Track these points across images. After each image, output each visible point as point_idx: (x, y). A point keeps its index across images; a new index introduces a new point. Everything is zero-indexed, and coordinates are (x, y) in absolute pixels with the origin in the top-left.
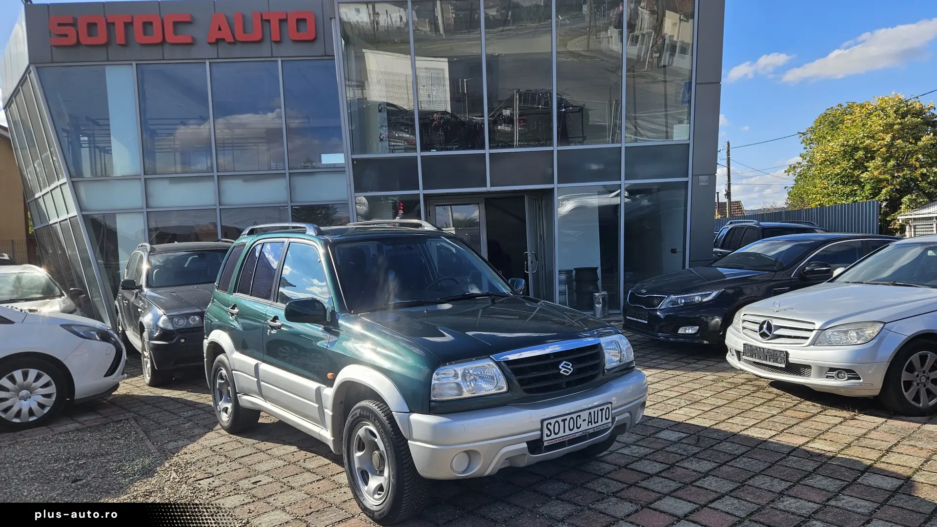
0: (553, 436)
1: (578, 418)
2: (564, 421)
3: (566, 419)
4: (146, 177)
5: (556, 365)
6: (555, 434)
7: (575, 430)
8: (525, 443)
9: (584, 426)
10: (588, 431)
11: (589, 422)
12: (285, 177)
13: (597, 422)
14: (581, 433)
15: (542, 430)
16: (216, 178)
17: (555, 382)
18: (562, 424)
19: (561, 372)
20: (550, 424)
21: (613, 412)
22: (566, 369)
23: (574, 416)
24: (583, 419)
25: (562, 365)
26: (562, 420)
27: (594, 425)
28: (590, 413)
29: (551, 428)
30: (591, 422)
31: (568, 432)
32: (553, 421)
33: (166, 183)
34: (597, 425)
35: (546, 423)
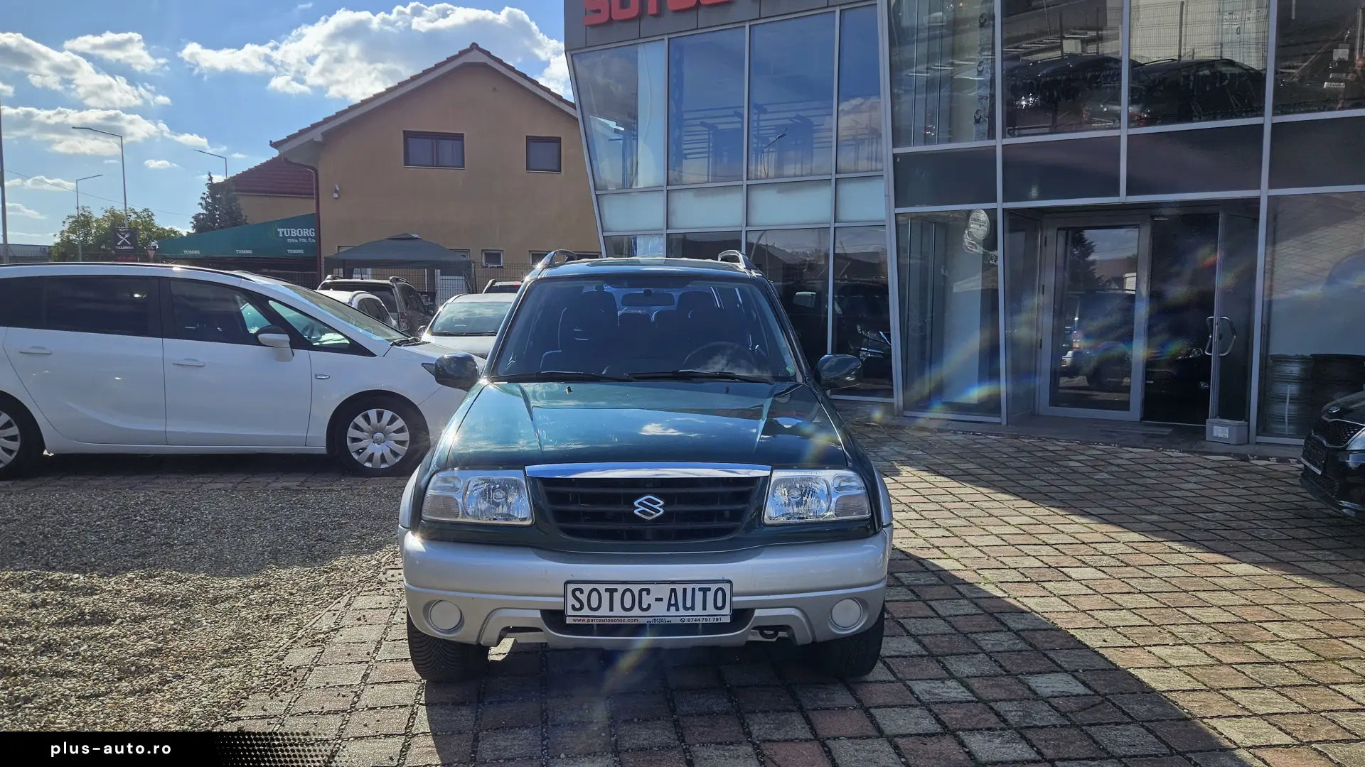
0: (586, 611)
1: (644, 593)
2: (612, 591)
3: (616, 590)
4: (669, 188)
5: (630, 500)
6: (591, 609)
7: (636, 611)
8: (539, 612)
9: (659, 610)
10: (667, 619)
11: (670, 605)
12: (831, 184)
13: (693, 608)
14: (651, 619)
15: (565, 596)
16: (745, 187)
17: (623, 526)
18: (606, 596)
19: (636, 512)
20: (582, 592)
21: (735, 599)
22: (649, 508)
23: (636, 589)
24: (654, 595)
25: (639, 501)
26: (607, 590)
27: (682, 612)
28: (673, 591)
29: (584, 598)
30: (676, 605)
31: (618, 610)
32: (587, 588)
33: (690, 194)
34: (690, 612)
35: (571, 587)
